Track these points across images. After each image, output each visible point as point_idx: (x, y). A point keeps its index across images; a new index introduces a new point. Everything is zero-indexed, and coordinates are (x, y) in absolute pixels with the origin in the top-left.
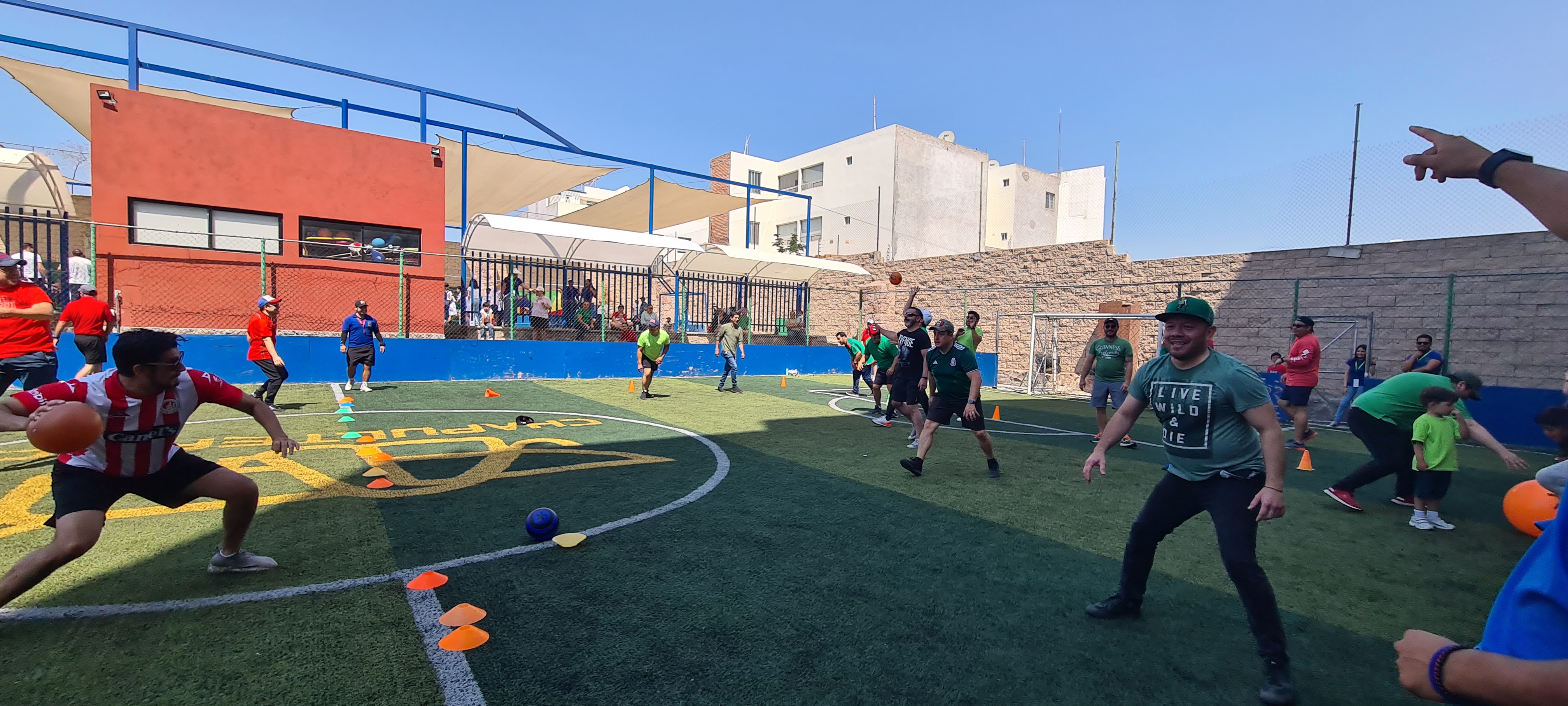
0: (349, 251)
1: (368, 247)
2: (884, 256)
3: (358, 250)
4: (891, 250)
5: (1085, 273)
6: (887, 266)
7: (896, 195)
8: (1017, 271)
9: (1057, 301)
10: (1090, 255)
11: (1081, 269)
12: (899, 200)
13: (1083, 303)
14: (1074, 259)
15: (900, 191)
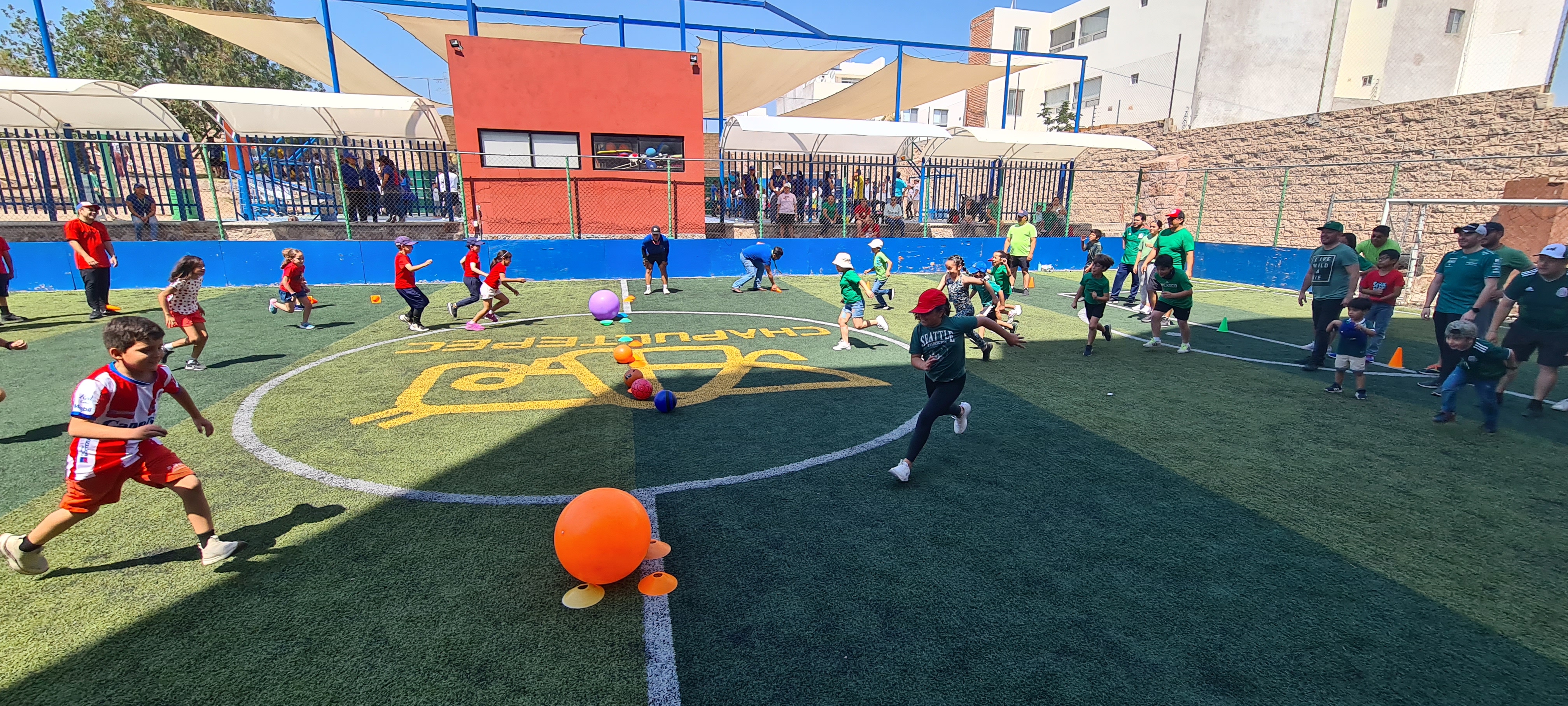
0: (629, 162)
1: (644, 157)
2: (1178, 125)
3: (635, 160)
4: (1190, 113)
5: (1489, 137)
6: (1180, 136)
7: (1205, 40)
8: (1373, 138)
9: (1434, 177)
10: (1504, 111)
11: (1484, 130)
12: (1208, 46)
13: (1480, 180)
14: (1472, 117)
15: (1211, 35)
